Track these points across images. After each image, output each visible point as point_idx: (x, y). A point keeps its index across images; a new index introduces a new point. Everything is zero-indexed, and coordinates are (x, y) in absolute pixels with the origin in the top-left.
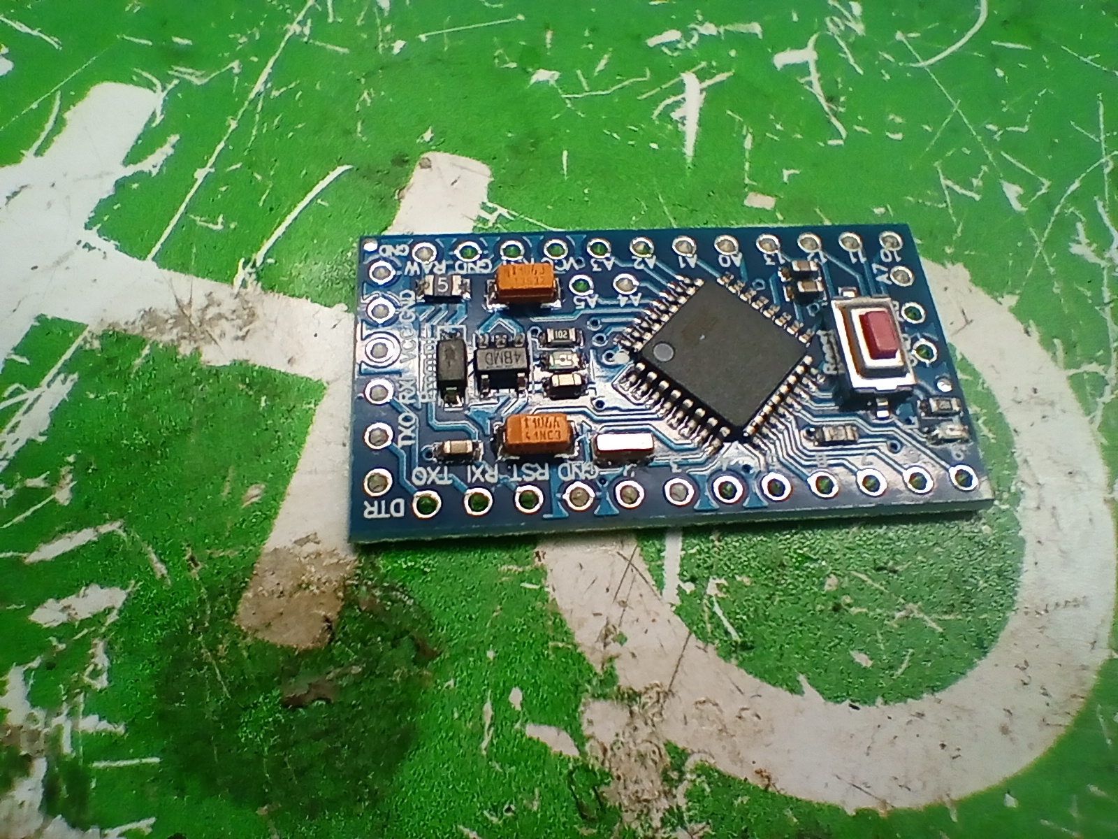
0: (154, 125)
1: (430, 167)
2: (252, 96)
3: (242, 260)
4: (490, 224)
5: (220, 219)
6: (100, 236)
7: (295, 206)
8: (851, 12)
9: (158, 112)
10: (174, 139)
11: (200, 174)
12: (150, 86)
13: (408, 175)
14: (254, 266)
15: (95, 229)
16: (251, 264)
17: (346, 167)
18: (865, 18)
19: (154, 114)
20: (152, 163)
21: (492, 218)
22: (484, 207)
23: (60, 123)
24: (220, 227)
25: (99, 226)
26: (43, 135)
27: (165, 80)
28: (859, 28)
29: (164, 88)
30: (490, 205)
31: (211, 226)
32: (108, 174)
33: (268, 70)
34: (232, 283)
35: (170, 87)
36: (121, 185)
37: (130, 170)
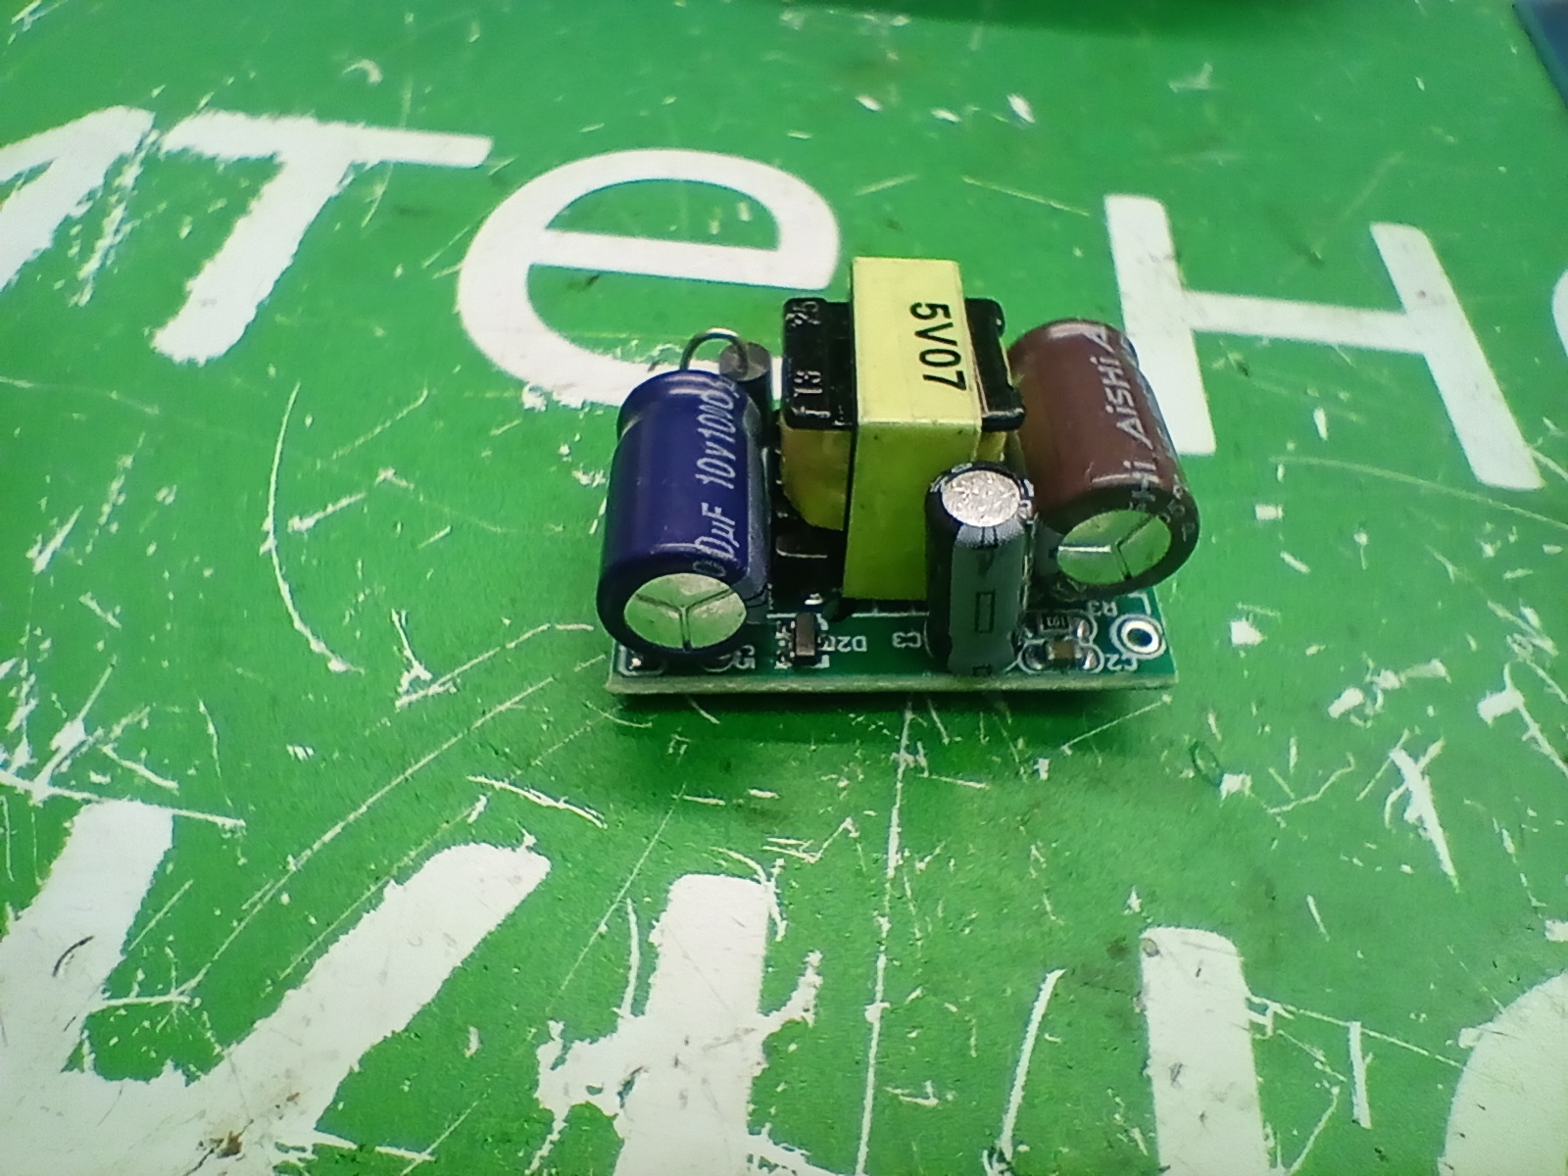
0: (779, 938)
1: (1157, 952)
2: (891, 873)
3: (985, 1153)
4: (1269, 1032)
5: (929, 1088)
6: (776, 1144)
7: (1021, 1051)
8: (1527, 622)
9: (778, 918)
10: (815, 958)
11: (873, 1013)
12: (751, 875)
13: (1135, 969)
14: (1002, 1159)
15: (765, 1131)
16: (995, 1156)
17: (1059, 973)
18: (1549, 630)
19: (772, 923)
20: (801, 1003)
21: (1266, 1021)
22: (1251, 1006)
23: (649, 953)
24: (933, 1102)
25: (768, 1126)
26: (632, 975)
27: (766, 861)
28: (1548, 645)
29: (769, 876)
30: (1256, 1000)
31: (919, 1101)
32: (747, 1031)
33: (895, 830)
35: (776, 871)
36: (772, 1047)
37: (774, 1022)
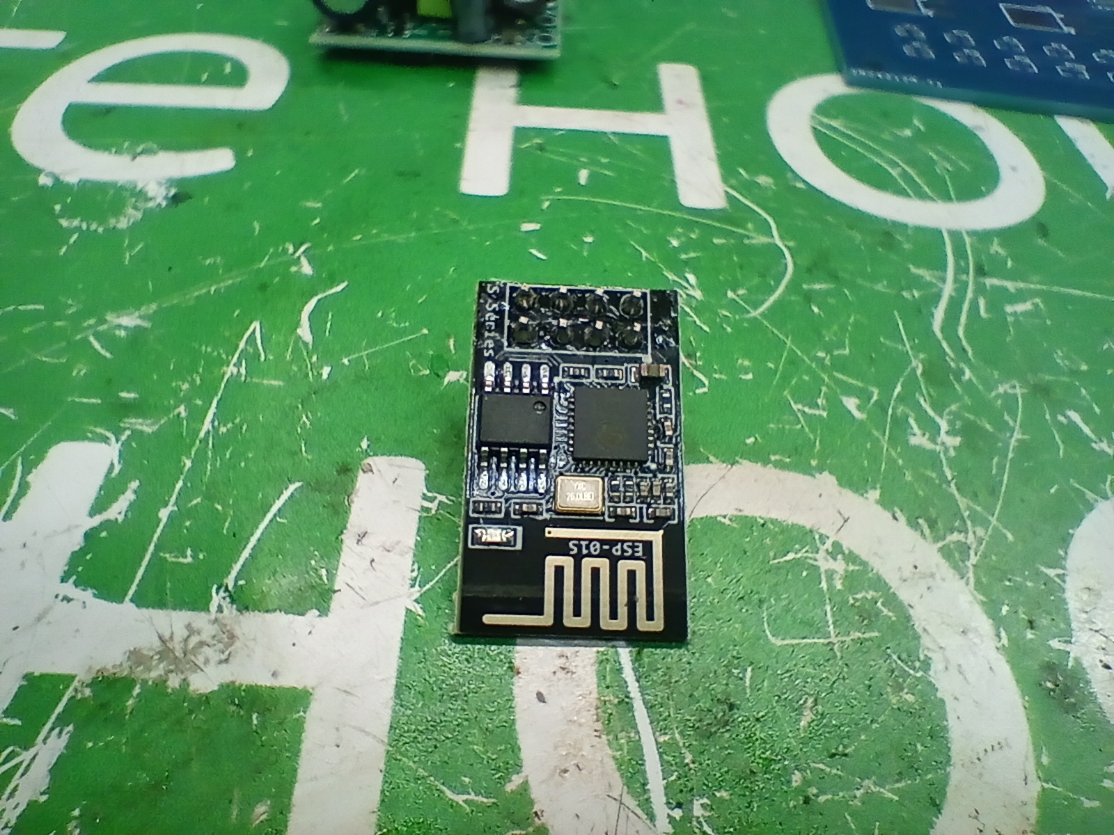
0: (113, 475)
1: (371, 471)
2: (202, 435)
3: (215, 587)
4: (433, 512)
5: (189, 552)
6: (76, 586)
7: (257, 528)
8: (687, 281)
9: (116, 462)
10: (134, 485)
11: (164, 514)
12: (105, 440)
13: (353, 481)
14: (227, 590)
15: (71, 581)
16: (223, 589)
17: (298, 484)
18: (701, 286)
19: (112, 464)
20: (117, 510)
21: (433, 506)
22: (425, 497)
23: (24, 488)
24: (189, 560)
25: (74, 577)
26: (9, 500)
27: (118, 433)
28: (698, 294)
29: (117, 441)
30: (430, 494)
31: (181, 560)
32: (77, 527)
33: (213, 410)
34: (209, 611)
35: (123, 438)
36: (89, 535)
37: (97, 520)
